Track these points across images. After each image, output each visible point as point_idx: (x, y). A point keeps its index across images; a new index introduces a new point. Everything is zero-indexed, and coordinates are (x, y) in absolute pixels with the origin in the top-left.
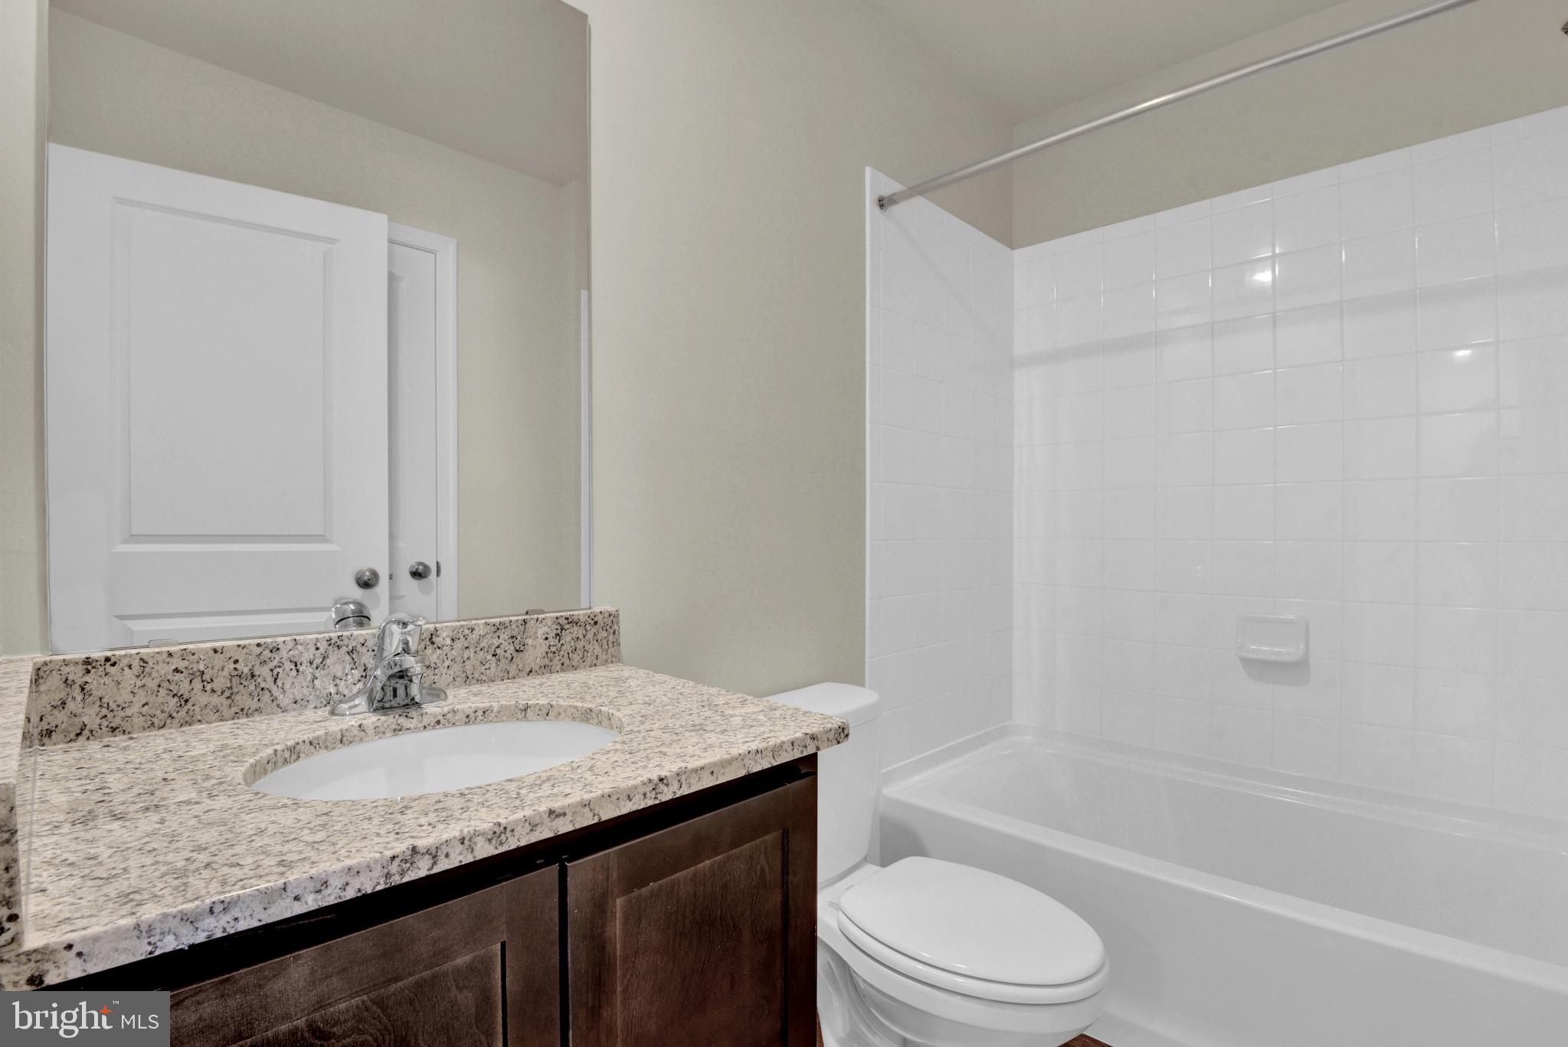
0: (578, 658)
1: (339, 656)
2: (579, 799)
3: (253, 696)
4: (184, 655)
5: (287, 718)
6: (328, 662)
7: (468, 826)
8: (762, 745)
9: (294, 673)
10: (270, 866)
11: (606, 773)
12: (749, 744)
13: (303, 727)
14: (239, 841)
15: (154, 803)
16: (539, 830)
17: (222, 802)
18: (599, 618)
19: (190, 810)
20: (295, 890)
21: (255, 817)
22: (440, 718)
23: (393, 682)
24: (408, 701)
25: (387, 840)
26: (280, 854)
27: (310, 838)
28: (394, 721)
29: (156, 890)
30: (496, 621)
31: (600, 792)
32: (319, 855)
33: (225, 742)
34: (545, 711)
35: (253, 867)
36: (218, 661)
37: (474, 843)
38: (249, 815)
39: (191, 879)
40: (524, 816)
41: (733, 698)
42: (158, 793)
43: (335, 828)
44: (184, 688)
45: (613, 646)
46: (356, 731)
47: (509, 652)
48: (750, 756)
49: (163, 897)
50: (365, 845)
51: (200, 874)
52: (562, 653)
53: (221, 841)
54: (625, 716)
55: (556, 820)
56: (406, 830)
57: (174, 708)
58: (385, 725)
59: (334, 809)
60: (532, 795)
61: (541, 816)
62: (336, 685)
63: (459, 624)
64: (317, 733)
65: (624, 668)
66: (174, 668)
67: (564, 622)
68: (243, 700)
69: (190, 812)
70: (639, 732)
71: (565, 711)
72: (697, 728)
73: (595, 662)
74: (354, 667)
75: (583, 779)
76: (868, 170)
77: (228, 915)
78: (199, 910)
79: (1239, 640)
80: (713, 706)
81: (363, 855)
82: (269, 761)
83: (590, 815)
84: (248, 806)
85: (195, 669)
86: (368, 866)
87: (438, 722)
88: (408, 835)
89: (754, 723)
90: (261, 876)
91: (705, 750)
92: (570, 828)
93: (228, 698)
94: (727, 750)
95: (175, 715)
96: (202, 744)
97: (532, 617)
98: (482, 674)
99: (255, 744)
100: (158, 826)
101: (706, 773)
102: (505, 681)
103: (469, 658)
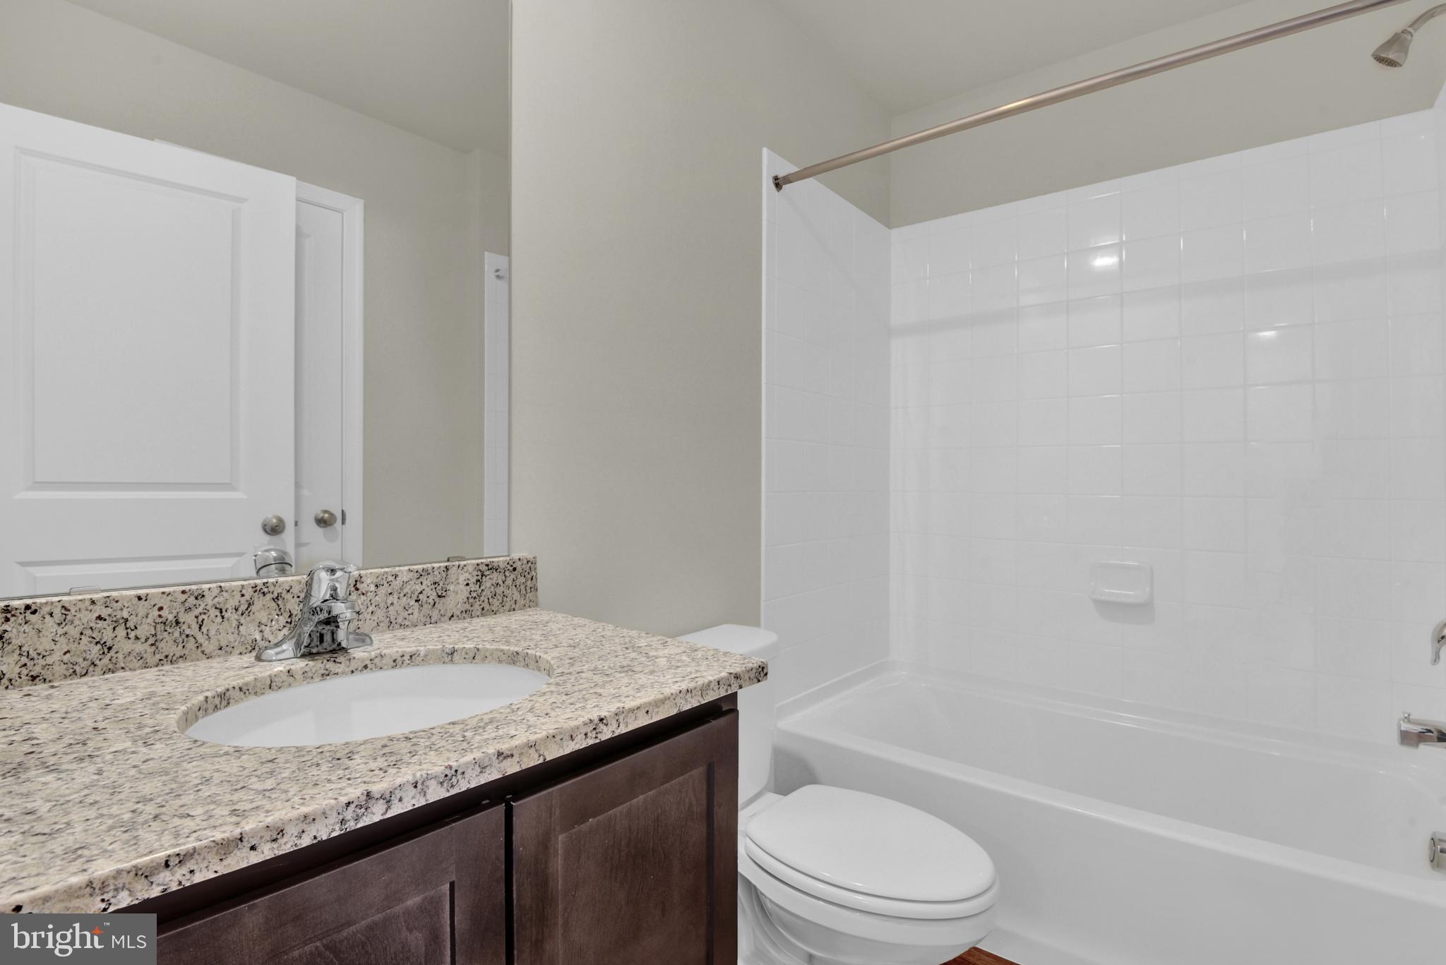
0: (498, 603)
1: (264, 603)
2: (525, 741)
3: (178, 644)
4: (107, 602)
5: (212, 665)
6: (253, 608)
7: (420, 770)
8: (692, 685)
9: (219, 619)
10: (222, 816)
11: (547, 714)
12: (679, 684)
13: (231, 673)
14: (185, 791)
15: (88, 754)
16: (488, 772)
17: (159, 750)
18: (518, 565)
19: (127, 760)
20: (251, 839)
21: (198, 766)
22: (368, 662)
23: (320, 628)
24: (335, 646)
25: (340, 786)
26: (230, 803)
27: (259, 786)
28: (322, 666)
29: (105, 845)
30: (419, 567)
31: (544, 733)
32: (272, 803)
33: (153, 689)
34: (472, 655)
35: (204, 818)
36: (142, 608)
37: (427, 786)
38: (191, 764)
39: (140, 832)
40: (474, 759)
41: (655, 641)
42: (91, 744)
43: (284, 775)
44: (108, 636)
45: (531, 592)
46: (284, 677)
47: (431, 598)
48: (681, 695)
49: (114, 852)
50: (317, 791)
51: (150, 826)
52: (482, 598)
53: (167, 792)
54: (553, 658)
55: (504, 761)
56: (358, 775)
57: (97, 655)
58: (314, 671)
59: (279, 756)
60: (478, 738)
61: (490, 758)
62: (261, 631)
63: (383, 570)
64: (247, 679)
65: (542, 612)
66: (97, 615)
67: (484, 568)
68: (167, 647)
69: (128, 762)
70: (570, 673)
71: (491, 655)
72: (625, 669)
73: (513, 606)
74: (279, 613)
75: (525, 721)
76: (765, 151)
77: (183, 868)
78: (155, 864)
79: (1092, 584)
80: (635, 648)
81: (317, 802)
82: (200, 709)
83: (536, 756)
84: (188, 755)
85: (118, 617)
86: (324, 813)
87: (366, 667)
88: (360, 780)
89: (679, 664)
90: (215, 827)
91: (638, 690)
92: (516, 769)
93: (152, 645)
94: (659, 690)
95: (97, 662)
96: (129, 692)
97: (454, 563)
98: (406, 619)
99: (184, 691)
100: (96, 777)
101: (642, 713)
102: (427, 626)
103: (392, 604)
